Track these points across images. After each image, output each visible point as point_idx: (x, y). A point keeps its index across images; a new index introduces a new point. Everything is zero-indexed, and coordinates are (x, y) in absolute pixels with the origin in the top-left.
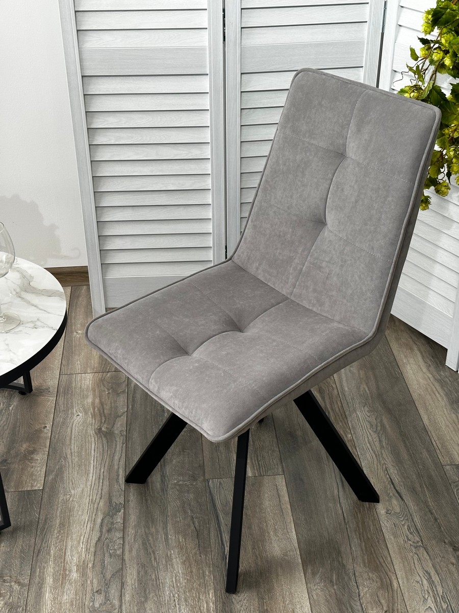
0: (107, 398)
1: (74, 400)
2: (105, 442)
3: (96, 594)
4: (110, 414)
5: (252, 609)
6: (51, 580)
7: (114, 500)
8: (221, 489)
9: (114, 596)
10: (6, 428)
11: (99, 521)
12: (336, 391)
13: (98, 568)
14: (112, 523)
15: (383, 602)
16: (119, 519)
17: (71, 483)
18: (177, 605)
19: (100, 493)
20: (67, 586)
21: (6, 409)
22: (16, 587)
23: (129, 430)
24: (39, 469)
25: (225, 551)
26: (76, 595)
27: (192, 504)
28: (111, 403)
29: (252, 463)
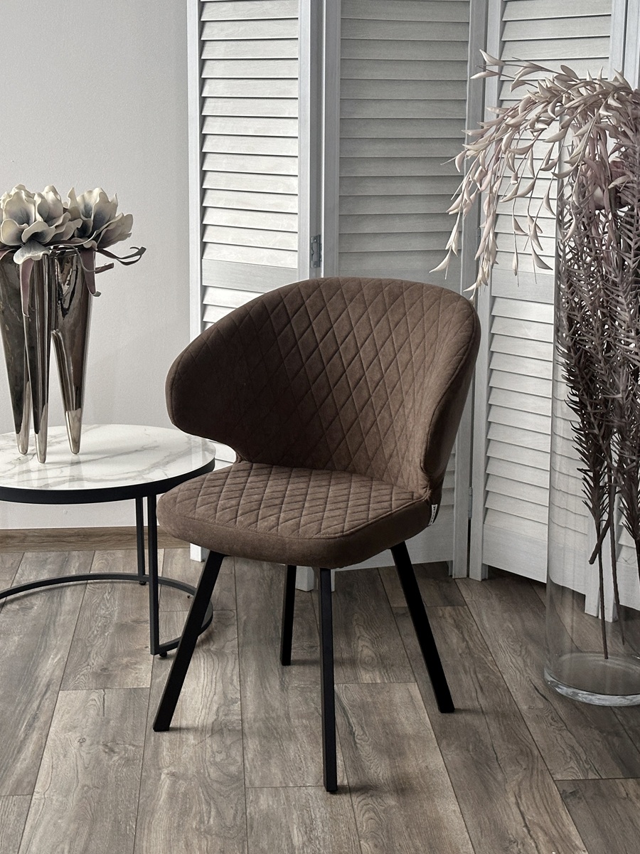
0: (214, 628)
2: (214, 658)
3: (217, 754)
4: (220, 639)
5: (383, 765)
6: (168, 745)
7: (229, 696)
8: (347, 690)
9: (236, 755)
10: (103, 647)
11: (215, 708)
14: (229, 710)
15: (522, 763)
16: (237, 707)
18: (304, 762)
19: (213, 690)
20: (185, 748)
21: (100, 635)
22: (130, 747)
23: (241, 650)
24: (144, 674)
25: (352, 730)
26: (195, 753)
27: (316, 699)
28: (219, 632)
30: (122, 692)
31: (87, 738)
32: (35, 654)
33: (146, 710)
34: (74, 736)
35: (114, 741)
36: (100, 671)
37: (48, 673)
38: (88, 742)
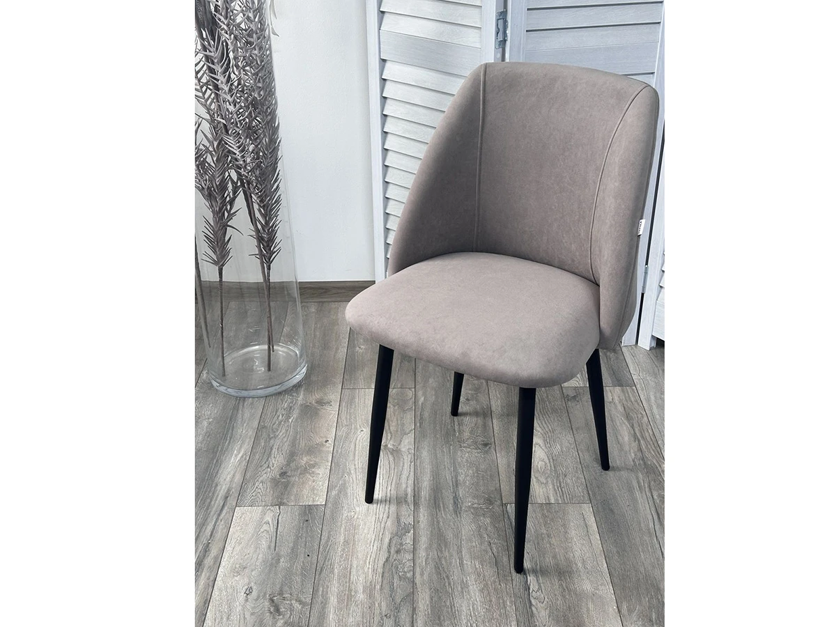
0: (392, 414)
1: (357, 415)
2: (391, 459)
3: (385, 618)
4: (397, 431)
6: (336, 600)
7: (403, 520)
9: (405, 622)
10: (286, 440)
11: (387, 540)
12: (645, 418)
13: (387, 590)
14: (401, 544)
16: (408, 539)
17: (355, 500)
19: (387, 511)
20: (353, 608)
21: (285, 422)
22: (297, 606)
23: (418, 447)
24: (321, 483)
26: (363, 618)
27: (489, 528)
28: (397, 420)
29: (555, 489)
30: (297, 511)
31: (254, 587)
32: (220, 449)
33: (317, 542)
34: (241, 583)
35: (281, 593)
36: (278, 476)
37: (228, 479)
38: (255, 593)
